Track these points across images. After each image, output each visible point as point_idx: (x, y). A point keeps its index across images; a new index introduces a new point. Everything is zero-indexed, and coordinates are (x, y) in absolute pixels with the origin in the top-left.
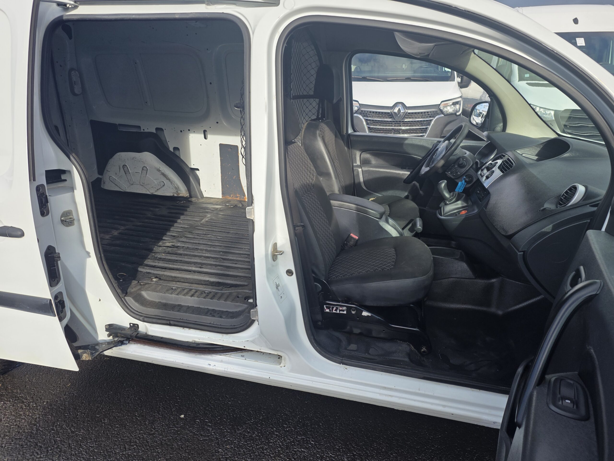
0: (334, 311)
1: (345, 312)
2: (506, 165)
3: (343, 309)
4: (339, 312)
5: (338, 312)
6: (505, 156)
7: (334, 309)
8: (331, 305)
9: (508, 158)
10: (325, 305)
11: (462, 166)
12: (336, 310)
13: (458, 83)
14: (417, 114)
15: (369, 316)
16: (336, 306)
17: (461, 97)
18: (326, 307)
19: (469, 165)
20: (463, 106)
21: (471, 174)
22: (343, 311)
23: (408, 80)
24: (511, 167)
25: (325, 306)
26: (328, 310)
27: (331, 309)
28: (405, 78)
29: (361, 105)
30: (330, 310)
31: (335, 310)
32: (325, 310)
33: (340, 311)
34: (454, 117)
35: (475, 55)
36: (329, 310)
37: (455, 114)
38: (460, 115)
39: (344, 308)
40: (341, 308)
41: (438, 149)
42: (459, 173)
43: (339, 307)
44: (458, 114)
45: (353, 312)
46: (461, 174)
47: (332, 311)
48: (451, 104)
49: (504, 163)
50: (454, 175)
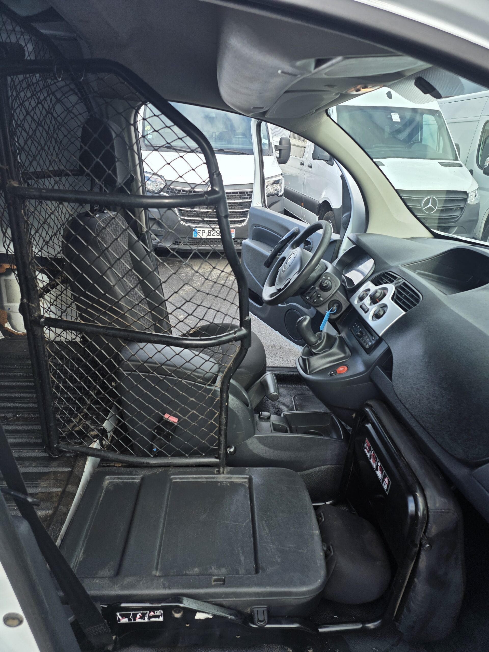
0: (138, 620)
1: (161, 619)
2: (405, 296)
3: (156, 614)
4: (149, 619)
5: (147, 620)
6: (397, 277)
7: (138, 616)
8: (132, 611)
9: (404, 282)
10: (119, 612)
11: (325, 289)
12: (142, 617)
13: (277, 158)
14: (235, 194)
15: (208, 618)
16: (141, 611)
17: (281, 175)
18: (120, 615)
19: (336, 287)
20: (285, 184)
21: (340, 300)
22: (158, 617)
23: (221, 152)
24: (418, 301)
25: (118, 614)
26: (125, 620)
27: (131, 617)
28: (217, 150)
29: (167, 181)
30: (130, 620)
31: (139, 618)
32: (120, 620)
33: (150, 617)
34: (276, 198)
35: (328, 117)
36: (127, 619)
37: (277, 195)
38: (282, 196)
39: (158, 613)
40: (152, 614)
41: (284, 259)
42: (321, 299)
43: (148, 612)
44: (280, 194)
45: (177, 615)
46: (325, 301)
47: (135, 620)
48: (272, 182)
49: (398, 290)
50: (315, 302)
